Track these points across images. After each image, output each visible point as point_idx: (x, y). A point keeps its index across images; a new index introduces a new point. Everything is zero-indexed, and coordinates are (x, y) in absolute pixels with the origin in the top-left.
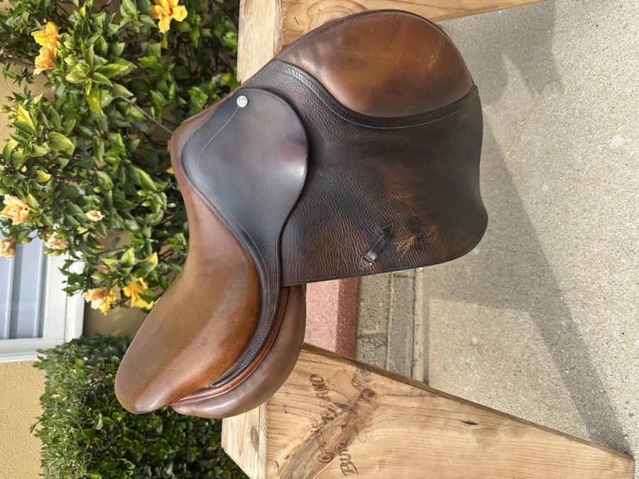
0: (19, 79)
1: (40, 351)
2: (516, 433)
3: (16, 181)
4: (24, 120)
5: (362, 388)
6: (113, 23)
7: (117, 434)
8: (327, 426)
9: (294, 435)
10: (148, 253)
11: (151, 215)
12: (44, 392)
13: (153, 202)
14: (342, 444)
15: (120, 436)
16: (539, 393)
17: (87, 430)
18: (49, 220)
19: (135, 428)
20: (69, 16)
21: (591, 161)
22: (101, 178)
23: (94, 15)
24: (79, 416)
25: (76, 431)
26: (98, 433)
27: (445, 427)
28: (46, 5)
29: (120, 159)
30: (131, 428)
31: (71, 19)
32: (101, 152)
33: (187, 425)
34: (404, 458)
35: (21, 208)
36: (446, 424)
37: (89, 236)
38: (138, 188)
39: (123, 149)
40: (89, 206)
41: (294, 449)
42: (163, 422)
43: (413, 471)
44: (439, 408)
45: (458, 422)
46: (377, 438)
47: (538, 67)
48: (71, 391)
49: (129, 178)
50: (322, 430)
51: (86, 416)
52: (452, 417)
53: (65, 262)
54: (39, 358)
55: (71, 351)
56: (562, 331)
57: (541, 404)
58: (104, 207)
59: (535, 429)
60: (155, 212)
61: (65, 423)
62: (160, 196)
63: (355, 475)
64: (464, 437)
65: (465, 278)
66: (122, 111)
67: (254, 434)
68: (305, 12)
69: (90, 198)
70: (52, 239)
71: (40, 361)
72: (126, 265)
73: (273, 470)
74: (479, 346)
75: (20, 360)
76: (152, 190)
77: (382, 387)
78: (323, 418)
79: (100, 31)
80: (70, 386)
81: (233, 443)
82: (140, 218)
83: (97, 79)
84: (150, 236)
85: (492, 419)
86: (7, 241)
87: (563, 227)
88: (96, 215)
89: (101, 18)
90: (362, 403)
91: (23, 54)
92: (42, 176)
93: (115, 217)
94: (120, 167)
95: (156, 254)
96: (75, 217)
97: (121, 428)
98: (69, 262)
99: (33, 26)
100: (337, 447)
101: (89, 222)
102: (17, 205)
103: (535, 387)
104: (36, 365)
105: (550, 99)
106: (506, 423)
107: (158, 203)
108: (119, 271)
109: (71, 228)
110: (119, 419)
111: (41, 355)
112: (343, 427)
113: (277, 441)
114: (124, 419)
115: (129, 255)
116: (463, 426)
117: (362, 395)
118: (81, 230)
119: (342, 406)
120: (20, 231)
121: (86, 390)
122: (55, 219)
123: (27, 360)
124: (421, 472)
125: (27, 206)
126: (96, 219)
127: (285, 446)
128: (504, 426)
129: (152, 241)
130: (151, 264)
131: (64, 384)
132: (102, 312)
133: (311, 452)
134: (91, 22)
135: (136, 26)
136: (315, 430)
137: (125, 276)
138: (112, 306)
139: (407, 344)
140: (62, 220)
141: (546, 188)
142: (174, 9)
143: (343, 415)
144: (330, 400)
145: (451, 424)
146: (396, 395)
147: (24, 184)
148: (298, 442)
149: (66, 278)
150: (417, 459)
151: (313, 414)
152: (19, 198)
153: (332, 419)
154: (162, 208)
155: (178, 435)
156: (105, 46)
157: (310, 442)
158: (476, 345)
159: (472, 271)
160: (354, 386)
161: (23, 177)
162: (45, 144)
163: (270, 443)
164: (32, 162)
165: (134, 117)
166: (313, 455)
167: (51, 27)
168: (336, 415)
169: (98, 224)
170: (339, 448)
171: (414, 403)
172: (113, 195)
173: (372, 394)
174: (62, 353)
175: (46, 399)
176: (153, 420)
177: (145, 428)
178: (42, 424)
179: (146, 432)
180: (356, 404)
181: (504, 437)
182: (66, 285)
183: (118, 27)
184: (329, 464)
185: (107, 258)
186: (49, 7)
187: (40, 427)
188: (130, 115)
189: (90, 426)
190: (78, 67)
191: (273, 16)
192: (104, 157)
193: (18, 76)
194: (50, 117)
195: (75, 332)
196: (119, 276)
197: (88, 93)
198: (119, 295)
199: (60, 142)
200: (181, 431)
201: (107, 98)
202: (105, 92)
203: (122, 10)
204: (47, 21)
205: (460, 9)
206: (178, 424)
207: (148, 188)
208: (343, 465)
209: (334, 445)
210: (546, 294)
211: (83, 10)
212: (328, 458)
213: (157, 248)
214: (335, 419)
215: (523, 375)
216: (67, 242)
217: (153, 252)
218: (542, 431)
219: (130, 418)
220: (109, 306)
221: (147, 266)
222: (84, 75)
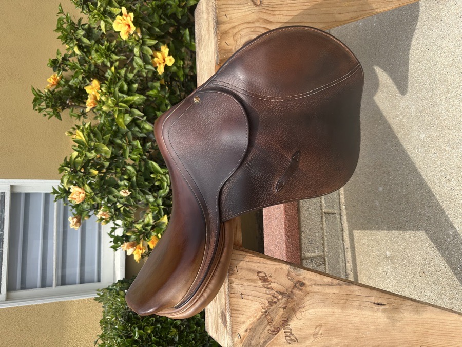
0: (79, 117)
1: (98, 290)
2: (417, 311)
3: (78, 177)
4: (80, 138)
5: (295, 280)
6: (130, 73)
7: (149, 342)
8: (272, 308)
9: (250, 314)
10: (161, 216)
11: (162, 191)
12: (102, 318)
13: (161, 181)
14: (284, 321)
15: (150, 344)
16: (440, 287)
17: (129, 339)
18: (98, 199)
19: (160, 338)
20: (105, 73)
21: (452, 112)
22: (128, 170)
23: (119, 71)
24: (123, 330)
25: (121, 341)
26: (136, 342)
27: (360, 307)
28: (92, 70)
29: (139, 156)
30: (157, 338)
31: (107, 75)
32: (128, 154)
33: (195, 335)
34: (332, 331)
35: (80, 193)
36: (360, 305)
37: (124, 209)
38: (152, 173)
39: (141, 150)
40: (121, 188)
41: (251, 324)
42: (179, 334)
43: (340, 341)
44: (354, 293)
45: (370, 304)
46: (309, 317)
47: (405, 55)
48: (117, 314)
49: (146, 168)
50: (269, 311)
51: (127, 330)
52: (365, 300)
53: (111, 229)
54: (98, 294)
55: (117, 287)
56: (450, 238)
57: (443, 296)
58: (131, 187)
59: (432, 308)
60: (164, 188)
61: (114, 335)
62: (166, 177)
63: (296, 344)
64: (376, 314)
65: (376, 209)
66: (138, 126)
67: (223, 315)
68: (232, 38)
69: (122, 183)
70: (101, 212)
71: (99, 296)
72: (148, 225)
73: (236, 339)
74: (392, 258)
75: (87, 298)
76: (160, 173)
77: (310, 279)
78: (269, 302)
79: (123, 79)
80: (116, 310)
81: (212, 326)
82: (155, 194)
83: (121, 107)
84: (161, 204)
85: (396, 301)
86: (75, 218)
87: (439, 162)
88: (126, 193)
89: (123, 72)
90: (296, 291)
91: (81, 101)
92: (92, 173)
93: (139, 193)
94: (140, 161)
95: (166, 216)
96: (114, 197)
97: (151, 338)
98: (114, 229)
99: (85, 82)
100: (281, 323)
101: (122, 198)
102: (78, 191)
103: (436, 283)
104: (96, 299)
105: (416, 75)
106: (408, 304)
107: (164, 181)
108: (144, 229)
109: (112, 203)
110: (149, 331)
111: (98, 292)
112: (284, 308)
113: (238, 319)
114: (152, 332)
115: (149, 218)
116: (374, 306)
117: (295, 285)
118: (119, 205)
119: (282, 294)
120: (83, 212)
121: (127, 312)
122: (102, 199)
123: (91, 297)
124: (346, 341)
125: (83, 191)
126: (126, 195)
127: (244, 322)
128: (407, 306)
129: (163, 207)
130: (164, 223)
131: (113, 309)
132: (137, 261)
133: (263, 327)
134: (118, 75)
135: (143, 72)
136: (264, 311)
137: (147, 232)
138: (142, 257)
139: (341, 262)
140: (106, 199)
141: (423, 136)
142: (166, 59)
143: (283, 300)
144: (272, 289)
145: (365, 305)
146: (321, 285)
147: (83, 179)
148: (253, 319)
149: (112, 239)
150: (342, 332)
151: (262, 299)
152: (79, 187)
153: (276, 303)
154: (167, 185)
155: (189, 342)
156: (126, 87)
157: (261, 320)
158: (389, 257)
159: (380, 203)
160: (289, 279)
161: (82, 174)
162: (93, 151)
163: (234, 321)
164: (87, 163)
165: (147, 129)
166: (264, 329)
167: (95, 83)
168: (278, 300)
169: (127, 199)
170: (283, 324)
171: (335, 290)
172: (136, 180)
173: (303, 284)
174: (111, 290)
175: (104, 322)
176: (171, 332)
177: (167, 337)
178: (102, 340)
179: (167, 340)
180: (291, 292)
181: (407, 315)
182: (112, 244)
183: (132, 75)
184: (277, 335)
185: (138, 224)
186: (94, 70)
187: (100, 342)
188: (144, 128)
189: (131, 337)
190: (110, 102)
191: (213, 44)
192: (129, 156)
193: (78, 115)
194: (95, 136)
195: (120, 275)
196: (144, 233)
197: (116, 117)
198: (147, 248)
199: (102, 149)
200: (191, 339)
201: (128, 119)
202: (127, 115)
203: (134, 64)
204: (93, 79)
205: (335, 21)
206: (189, 334)
207: (158, 172)
208: (286, 336)
209: (279, 322)
210: (434, 213)
211: (113, 69)
212: (275, 331)
213: (167, 213)
214: (278, 303)
215: (427, 275)
216: (110, 214)
217: (164, 215)
218: (438, 310)
219: (156, 331)
220: (140, 257)
221: (161, 225)
222: (112, 105)
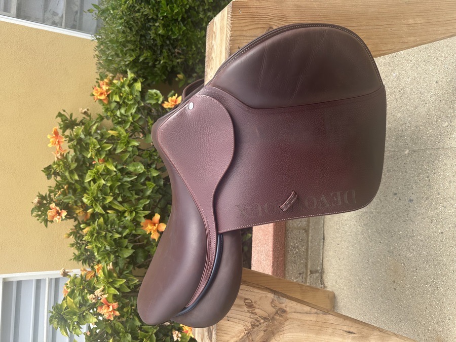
2: (383, 340)
5: (277, 308)
8: (254, 330)
9: (234, 334)
36: (333, 332)
44: (329, 322)
45: (342, 331)
46: (287, 339)
50: (251, 332)
52: (338, 328)
67: (210, 331)
77: (291, 307)
78: (252, 325)
85: (366, 330)
90: (277, 317)
112: (265, 331)
113: (222, 338)
117: (277, 312)
119: (265, 319)
128: (374, 335)
136: (247, 332)
143: (265, 324)
144: (256, 314)
145: (337, 333)
146: (300, 313)
148: (236, 339)
151: (246, 323)
153: (258, 326)
157: (243, 339)
160: (272, 306)
163: (219, 339)
168: (260, 324)
171: (312, 318)
173: (284, 311)
180: (273, 317)
214: (260, 326)
